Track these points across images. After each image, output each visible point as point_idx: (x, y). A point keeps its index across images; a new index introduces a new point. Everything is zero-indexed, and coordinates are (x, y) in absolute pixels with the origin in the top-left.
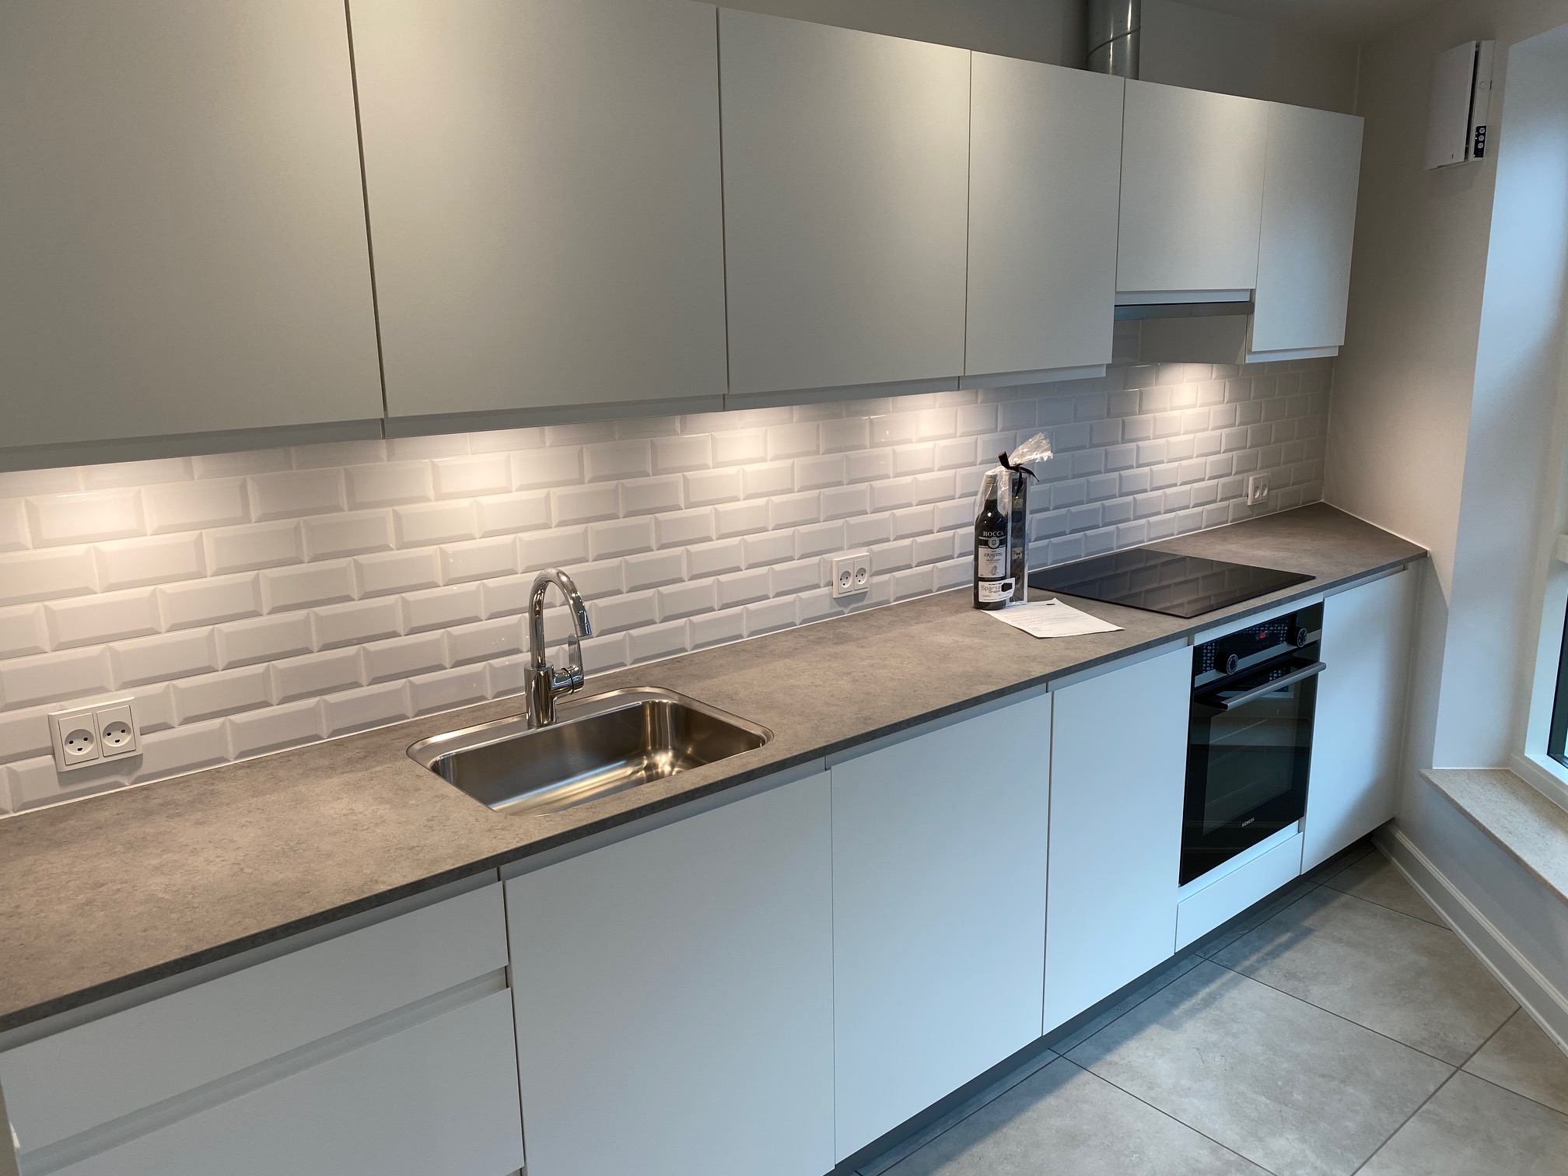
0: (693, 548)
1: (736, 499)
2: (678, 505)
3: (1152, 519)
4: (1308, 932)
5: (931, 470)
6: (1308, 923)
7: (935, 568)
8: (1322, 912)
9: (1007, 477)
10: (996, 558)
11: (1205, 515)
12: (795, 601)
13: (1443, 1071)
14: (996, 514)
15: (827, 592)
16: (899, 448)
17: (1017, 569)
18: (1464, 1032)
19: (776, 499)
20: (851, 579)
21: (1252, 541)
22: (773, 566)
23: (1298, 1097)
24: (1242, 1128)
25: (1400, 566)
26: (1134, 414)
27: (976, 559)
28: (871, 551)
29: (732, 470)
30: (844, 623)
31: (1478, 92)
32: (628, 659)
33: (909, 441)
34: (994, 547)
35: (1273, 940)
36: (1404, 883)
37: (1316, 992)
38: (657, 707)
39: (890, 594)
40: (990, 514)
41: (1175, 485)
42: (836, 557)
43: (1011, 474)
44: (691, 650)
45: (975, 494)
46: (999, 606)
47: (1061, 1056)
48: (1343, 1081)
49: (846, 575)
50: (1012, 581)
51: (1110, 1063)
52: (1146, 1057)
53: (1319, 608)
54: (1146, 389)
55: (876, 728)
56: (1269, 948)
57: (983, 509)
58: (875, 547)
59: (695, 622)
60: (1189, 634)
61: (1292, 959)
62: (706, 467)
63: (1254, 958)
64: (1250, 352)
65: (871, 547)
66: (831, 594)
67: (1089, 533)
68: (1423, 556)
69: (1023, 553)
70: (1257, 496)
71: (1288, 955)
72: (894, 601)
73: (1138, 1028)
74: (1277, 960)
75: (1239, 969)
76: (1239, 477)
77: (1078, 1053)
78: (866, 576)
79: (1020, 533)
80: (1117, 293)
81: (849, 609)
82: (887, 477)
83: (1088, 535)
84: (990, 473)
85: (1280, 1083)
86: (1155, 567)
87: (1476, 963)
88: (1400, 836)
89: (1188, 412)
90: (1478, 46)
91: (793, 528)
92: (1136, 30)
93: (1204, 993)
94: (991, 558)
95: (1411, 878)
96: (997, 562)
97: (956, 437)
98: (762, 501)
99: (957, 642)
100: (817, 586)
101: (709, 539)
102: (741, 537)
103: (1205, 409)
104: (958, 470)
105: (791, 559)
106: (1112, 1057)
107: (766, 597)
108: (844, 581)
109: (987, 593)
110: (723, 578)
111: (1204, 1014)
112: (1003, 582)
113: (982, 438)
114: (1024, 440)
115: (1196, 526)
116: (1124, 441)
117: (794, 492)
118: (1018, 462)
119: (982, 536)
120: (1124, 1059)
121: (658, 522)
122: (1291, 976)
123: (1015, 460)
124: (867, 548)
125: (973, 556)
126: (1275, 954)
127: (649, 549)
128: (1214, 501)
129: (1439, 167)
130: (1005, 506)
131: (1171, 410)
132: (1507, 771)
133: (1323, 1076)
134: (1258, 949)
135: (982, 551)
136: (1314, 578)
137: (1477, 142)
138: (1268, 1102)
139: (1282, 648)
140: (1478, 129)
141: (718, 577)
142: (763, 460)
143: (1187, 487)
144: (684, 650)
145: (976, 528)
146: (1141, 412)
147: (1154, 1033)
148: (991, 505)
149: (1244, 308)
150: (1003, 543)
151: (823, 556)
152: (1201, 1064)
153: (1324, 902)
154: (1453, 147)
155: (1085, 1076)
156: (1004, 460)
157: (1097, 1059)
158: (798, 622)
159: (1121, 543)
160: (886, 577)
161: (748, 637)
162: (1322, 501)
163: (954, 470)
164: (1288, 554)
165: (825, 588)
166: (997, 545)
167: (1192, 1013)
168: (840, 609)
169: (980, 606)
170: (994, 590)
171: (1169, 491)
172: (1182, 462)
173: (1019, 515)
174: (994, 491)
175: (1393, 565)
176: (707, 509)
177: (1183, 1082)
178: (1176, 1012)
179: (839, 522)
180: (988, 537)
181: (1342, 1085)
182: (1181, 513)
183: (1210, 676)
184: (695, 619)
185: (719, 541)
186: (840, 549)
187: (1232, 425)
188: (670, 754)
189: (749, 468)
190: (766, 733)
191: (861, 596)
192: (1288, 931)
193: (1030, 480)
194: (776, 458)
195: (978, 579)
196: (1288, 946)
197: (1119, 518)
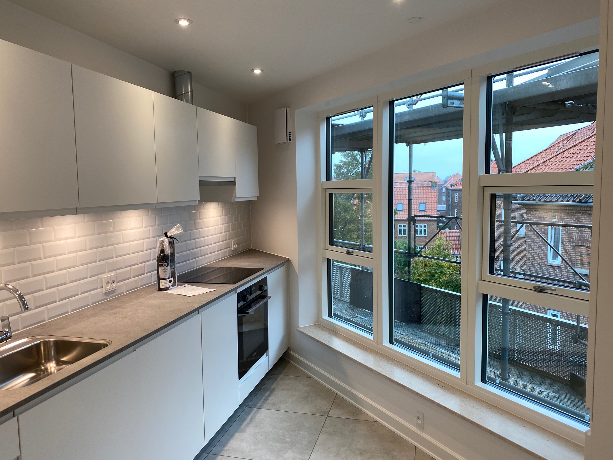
0: (47, 276)
1: (64, 254)
2: (41, 258)
3: (206, 256)
4: (274, 390)
5: (135, 240)
6: (273, 387)
7: (139, 279)
8: (276, 383)
9: (167, 241)
10: (166, 271)
11: (220, 254)
12: (89, 295)
13: (323, 418)
14: (165, 255)
15: (101, 291)
16: (124, 232)
17: (173, 274)
18: (325, 405)
19: (80, 253)
20: (110, 285)
21: (238, 261)
22: (80, 281)
23: (287, 440)
24: (275, 455)
25: (283, 264)
26: (198, 220)
27: (158, 272)
28: (116, 273)
29: (63, 242)
30: (110, 302)
31: (288, 122)
32: (20, 327)
33: (127, 229)
34: (165, 266)
35: (264, 395)
36: (296, 368)
37: (283, 407)
38: (46, 343)
39: (124, 289)
40: (162, 255)
41: (211, 244)
42: (104, 276)
43: (169, 239)
44: (48, 320)
45: (155, 248)
46: (168, 289)
47: (209, 454)
48: (298, 431)
49: (108, 283)
50: (172, 279)
51: (226, 450)
52: (237, 444)
53: (266, 278)
54: (201, 211)
55: (150, 332)
56: (264, 398)
57: (159, 253)
58: (118, 271)
59: (49, 308)
60: (235, 289)
61: (272, 399)
62: (52, 241)
63: (261, 402)
64: (236, 198)
65: (116, 271)
66: (102, 291)
67: (188, 262)
68: (288, 260)
69: (175, 268)
70: (234, 247)
71: (270, 398)
72: (125, 292)
73: (232, 436)
74: (268, 401)
75: (257, 407)
76: (229, 241)
77: (215, 451)
78: (115, 283)
79: (173, 260)
80: (199, 176)
81: (109, 297)
82: (120, 243)
83: (187, 263)
84: (161, 239)
85: (281, 438)
86: (208, 273)
87: (322, 385)
88: (292, 353)
89: (213, 219)
90: (286, 109)
91: (87, 265)
92: (191, 91)
93: (249, 418)
94: (164, 271)
95: (298, 366)
96: (165, 272)
97: (143, 228)
98: (75, 254)
99: (160, 302)
100: (97, 289)
101: (53, 271)
102: (66, 270)
103: (218, 218)
104: (144, 240)
105: (86, 278)
106: (226, 448)
107: (78, 295)
108: (107, 286)
109: (163, 284)
110: (60, 288)
111: (251, 424)
112: (169, 279)
113: (151, 228)
114: (173, 227)
115: (218, 258)
116: (196, 229)
117: (86, 250)
118: (171, 235)
119: (161, 263)
120: (230, 447)
121: (32, 265)
122: (273, 404)
123: (170, 234)
124: (115, 272)
125: (156, 271)
126: (266, 399)
127: (29, 277)
128: (223, 249)
129: (279, 143)
130: (168, 251)
131: (208, 218)
132: (318, 324)
133: (292, 431)
134: (261, 399)
135: (160, 268)
136: (263, 269)
137: (289, 137)
138: (280, 444)
139: (259, 292)
140: (289, 133)
141: (58, 287)
142: (74, 237)
143: (215, 245)
144: (45, 321)
145: (157, 261)
146: (200, 219)
147: (237, 435)
148: (162, 251)
149: (233, 183)
150: (168, 265)
151: (99, 276)
152: (256, 440)
153: (275, 380)
154: (283, 138)
155: (220, 457)
156: (166, 234)
157: (222, 450)
158: (90, 304)
159: (197, 265)
160: (122, 283)
161: (71, 312)
162: (251, 248)
163: (143, 240)
164: (251, 263)
165: (100, 289)
166: (166, 265)
167: (247, 425)
168: (106, 297)
169: (160, 289)
170: (166, 283)
171: (210, 246)
172: (213, 236)
173: (172, 254)
174: (163, 246)
175: (280, 265)
176: (53, 259)
177: (252, 448)
178: (242, 427)
179: (104, 262)
180: (163, 263)
181: (299, 432)
182: (214, 254)
183: (242, 303)
184: (49, 306)
185: (57, 272)
186: (105, 273)
187: (226, 223)
188: (54, 362)
189: (69, 241)
190: (107, 342)
191: (114, 291)
192: (268, 391)
193: (175, 241)
194: (79, 237)
195: (159, 279)
196: (269, 396)
197: (196, 256)
